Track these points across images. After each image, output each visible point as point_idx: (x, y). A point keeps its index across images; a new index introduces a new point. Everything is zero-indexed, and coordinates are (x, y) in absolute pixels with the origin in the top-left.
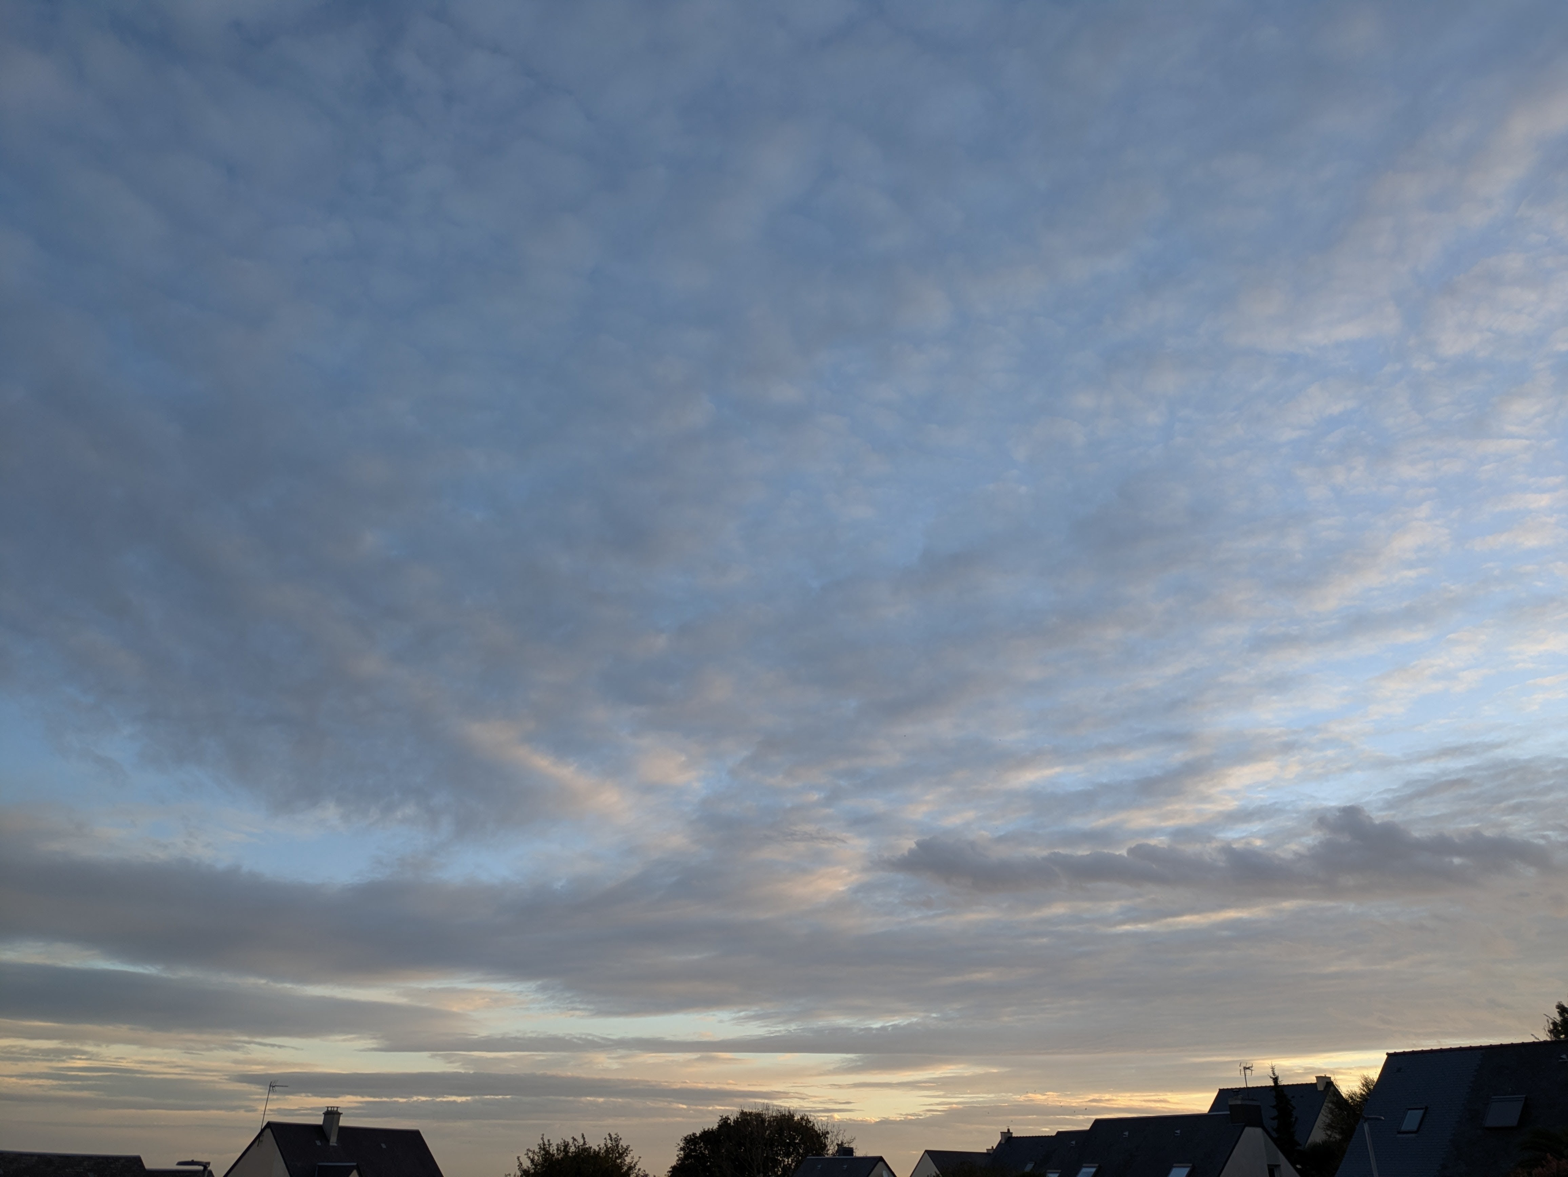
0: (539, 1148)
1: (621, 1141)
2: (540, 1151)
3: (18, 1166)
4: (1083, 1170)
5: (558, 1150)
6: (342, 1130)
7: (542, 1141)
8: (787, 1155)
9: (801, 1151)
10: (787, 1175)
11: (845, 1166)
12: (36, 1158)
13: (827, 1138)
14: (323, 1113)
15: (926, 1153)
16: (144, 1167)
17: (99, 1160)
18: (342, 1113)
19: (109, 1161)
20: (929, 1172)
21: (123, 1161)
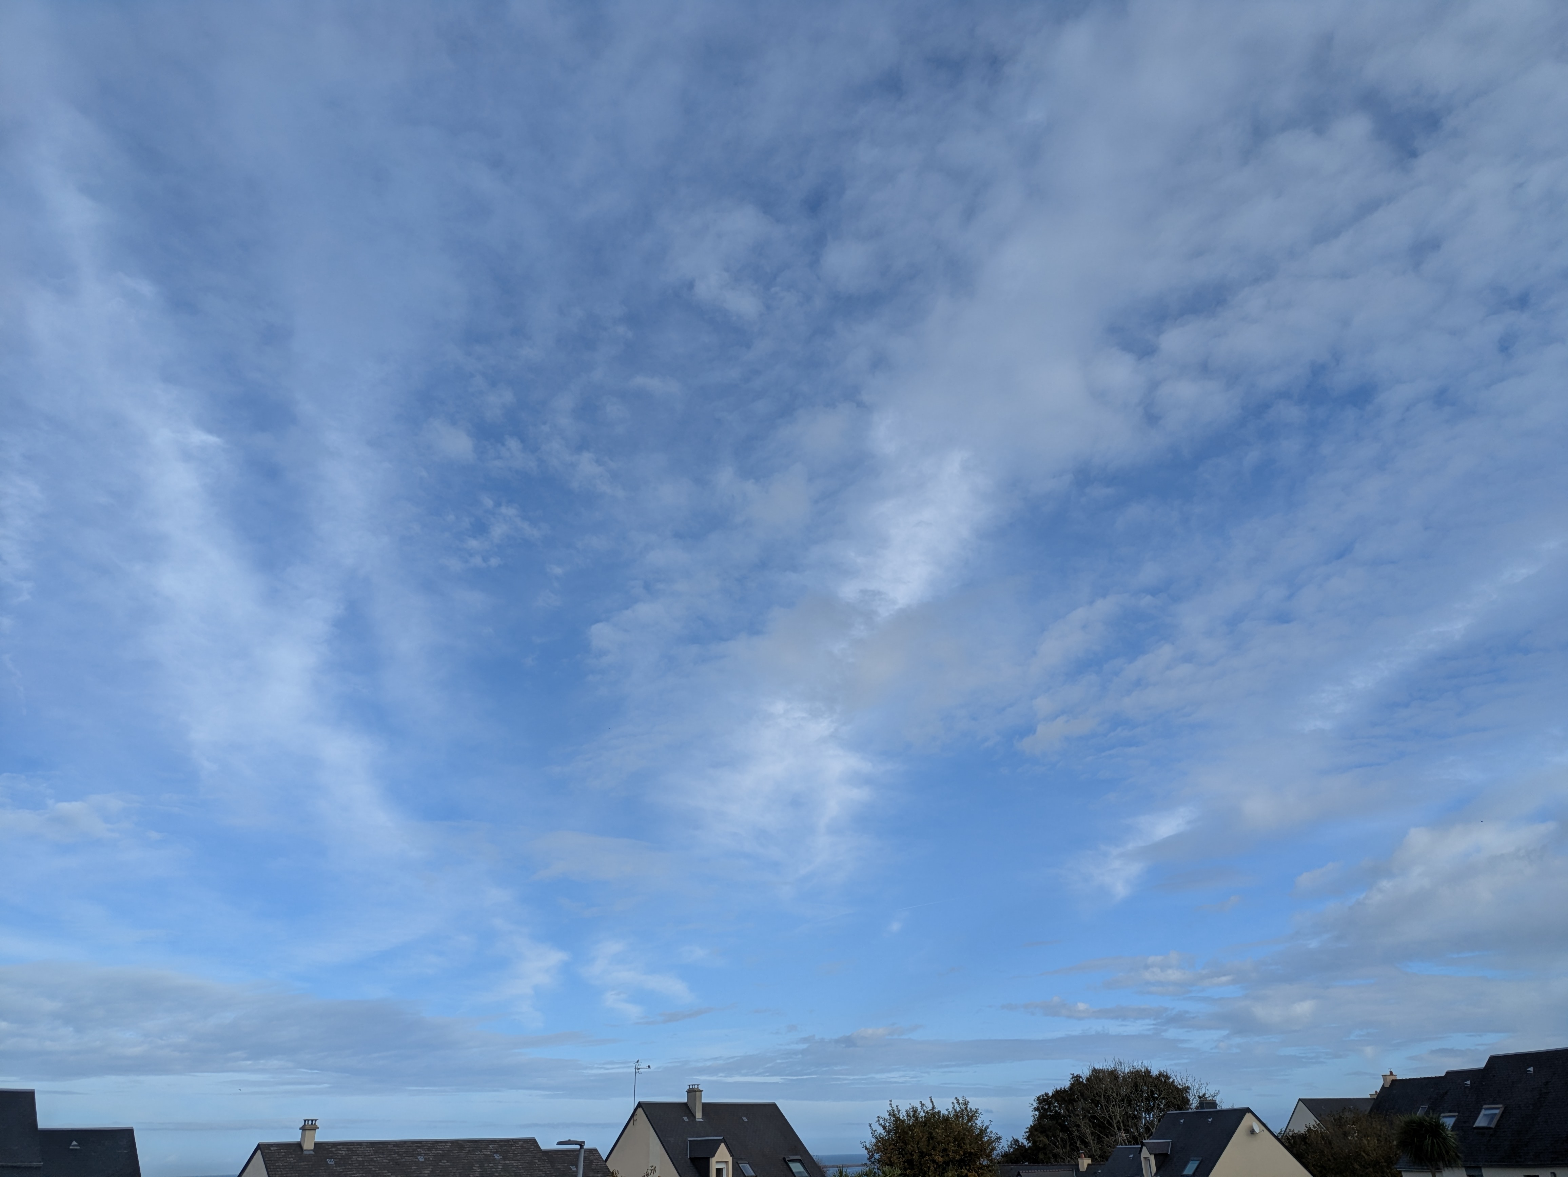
0: (889, 1115)
1: (969, 1104)
2: (891, 1118)
3: (436, 1152)
4: (1483, 1112)
5: (908, 1116)
6: (705, 1106)
7: (891, 1107)
8: (1148, 1111)
9: (1162, 1106)
10: (1150, 1132)
11: (1210, 1120)
12: (450, 1144)
13: (1189, 1093)
14: (686, 1091)
15: (1300, 1102)
16: (540, 1148)
17: (501, 1143)
18: (703, 1091)
19: (510, 1143)
20: (1307, 1121)
21: (522, 1143)
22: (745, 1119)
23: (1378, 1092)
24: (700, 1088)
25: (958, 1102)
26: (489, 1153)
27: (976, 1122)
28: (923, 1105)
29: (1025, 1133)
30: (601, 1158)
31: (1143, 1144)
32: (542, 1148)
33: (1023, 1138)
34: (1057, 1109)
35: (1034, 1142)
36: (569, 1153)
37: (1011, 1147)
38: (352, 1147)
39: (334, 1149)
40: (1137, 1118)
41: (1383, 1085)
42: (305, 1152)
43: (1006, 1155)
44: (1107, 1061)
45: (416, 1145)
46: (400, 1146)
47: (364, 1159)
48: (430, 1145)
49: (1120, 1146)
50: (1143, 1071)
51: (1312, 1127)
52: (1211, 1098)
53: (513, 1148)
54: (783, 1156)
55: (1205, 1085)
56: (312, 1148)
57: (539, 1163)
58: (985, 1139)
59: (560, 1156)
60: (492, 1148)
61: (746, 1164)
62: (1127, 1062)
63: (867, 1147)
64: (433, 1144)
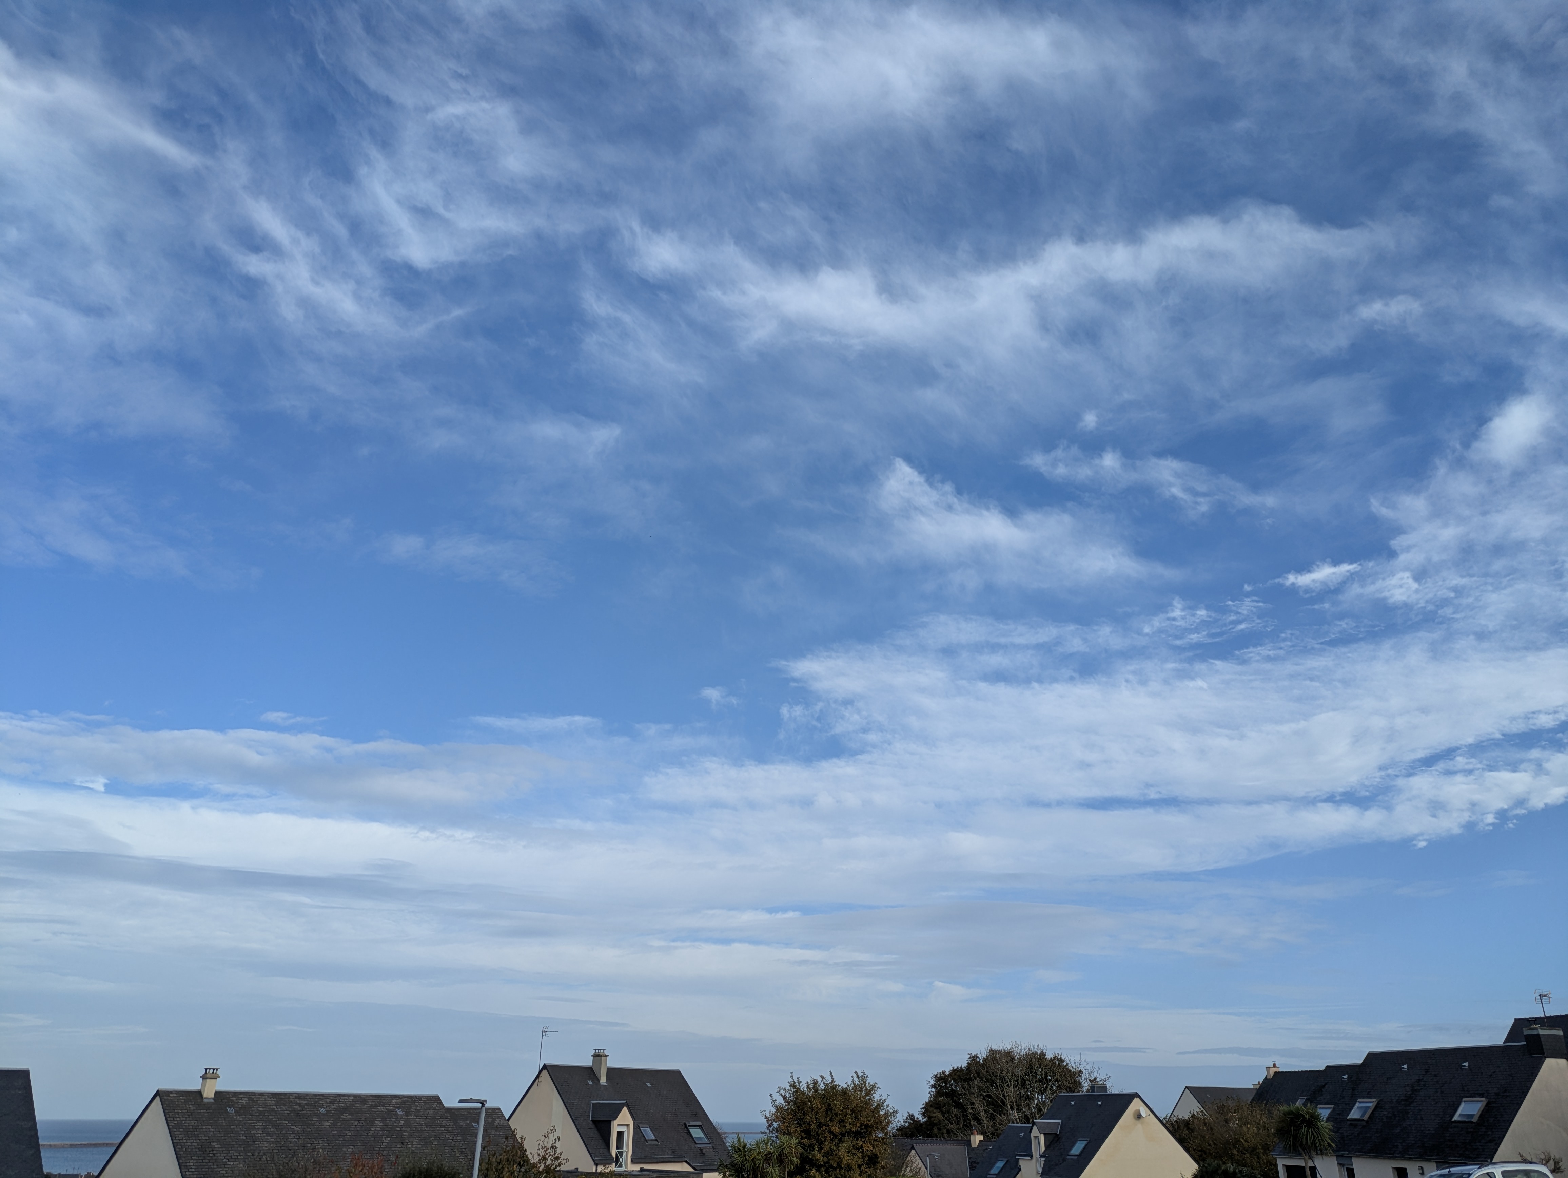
0: (790, 1086)
1: (868, 1078)
2: (791, 1088)
3: (338, 1105)
4: (1357, 1105)
5: (808, 1087)
6: (610, 1071)
7: (792, 1079)
8: (1041, 1093)
9: (1054, 1088)
10: (1042, 1112)
11: (1100, 1103)
12: (353, 1098)
13: (1081, 1076)
14: (592, 1056)
15: (1187, 1089)
16: (443, 1105)
17: (404, 1099)
18: (608, 1055)
19: (413, 1099)
20: (1191, 1108)
21: (425, 1099)
22: (649, 1084)
23: (1261, 1082)
24: (606, 1053)
25: (858, 1077)
26: (392, 1108)
27: (874, 1095)
28: (823, 1078)
29: (921, 1109)
30: (504, 1117)
31: (1034, 1124)
32: (445, 1105)
33: (919, 1114)
34: (953, 1087)
35: (930, 1118)
36: (472, 1111)
37: (906, 1122)
38: (253, 1097)
39: (235, 1098)
40: (1029, 1098)
41: (1266, 1076)
42: (205, 1100)
43: (901, 1129)
44: (1004, 1043)
45: (318, 1097)
46: (302, 1097)
47: (264, 1109)
48: (332, 1098)
49: (1012, 1125)
50: (1039, 1054)
51: (1196, 1113)
52: (1102, 1082)
53: (416, 1104)
54: (684, 1122)
55: (1097, 1069)
56: (212, 1096)
57: (442, 1120)
58: (882, 1113)
59: (463, 1113)
60: (395, 1103)
61: (648, 1127)
62: (1023, 1045)
63: (767, 1116)
64: (335, 1097)
